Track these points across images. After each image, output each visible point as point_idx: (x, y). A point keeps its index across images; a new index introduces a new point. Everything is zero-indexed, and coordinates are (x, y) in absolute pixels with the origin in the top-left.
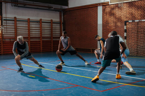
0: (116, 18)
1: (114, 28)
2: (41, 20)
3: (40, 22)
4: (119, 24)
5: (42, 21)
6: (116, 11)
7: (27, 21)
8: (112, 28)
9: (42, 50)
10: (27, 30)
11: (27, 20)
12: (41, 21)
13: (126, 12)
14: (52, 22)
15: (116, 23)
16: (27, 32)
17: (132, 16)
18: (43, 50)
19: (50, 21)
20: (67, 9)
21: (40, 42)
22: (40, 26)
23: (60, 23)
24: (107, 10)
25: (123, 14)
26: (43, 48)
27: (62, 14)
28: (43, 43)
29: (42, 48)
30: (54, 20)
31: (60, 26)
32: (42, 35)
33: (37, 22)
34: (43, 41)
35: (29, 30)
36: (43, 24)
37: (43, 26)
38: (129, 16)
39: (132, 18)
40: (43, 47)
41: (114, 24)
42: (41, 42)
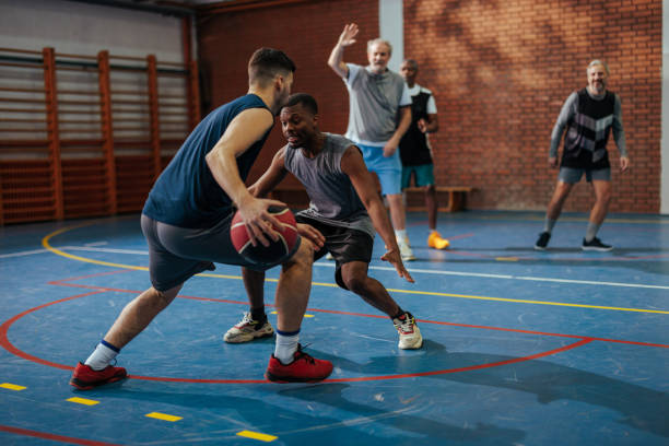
0: (470, 46)
1: (462, 90)
2: (104, 55)
3: (100, 66)
4: (486, 74)
5: (112, 62)
6: (469, 14)
7: (40, 61)
8: (453, 93)
9: (113, 201)
10: (43, 107)
11: (40, 57)
12: (107, 63)
13: (520, 20)
14: (151, 69)
15: (470, 69)
16: (43, 117)
17: (551, 38)
18: (119, 205)
19: (144, 64)
20: (221, 7)
21: (102, 163)
22: (101, 88)
23: (186, 73)
24: (428, 8)
25: (507, 27)
26: (118, 197)
27: (194, 31)
28: (117, 169)
29: (112, 193)
30: (161, 57)
31: (188, 85)
32: (112, 130)
33: (85, 66)
34: (118, 160)
35: (52, 105)
36: (114, 75)
37: (114, 87)
38: (533, 36)
39: (550, 46)
40: (118, 188)
41: (465, 75)
42: (110, 166)
